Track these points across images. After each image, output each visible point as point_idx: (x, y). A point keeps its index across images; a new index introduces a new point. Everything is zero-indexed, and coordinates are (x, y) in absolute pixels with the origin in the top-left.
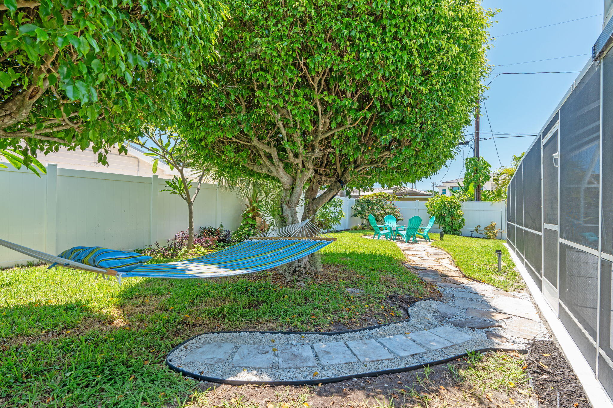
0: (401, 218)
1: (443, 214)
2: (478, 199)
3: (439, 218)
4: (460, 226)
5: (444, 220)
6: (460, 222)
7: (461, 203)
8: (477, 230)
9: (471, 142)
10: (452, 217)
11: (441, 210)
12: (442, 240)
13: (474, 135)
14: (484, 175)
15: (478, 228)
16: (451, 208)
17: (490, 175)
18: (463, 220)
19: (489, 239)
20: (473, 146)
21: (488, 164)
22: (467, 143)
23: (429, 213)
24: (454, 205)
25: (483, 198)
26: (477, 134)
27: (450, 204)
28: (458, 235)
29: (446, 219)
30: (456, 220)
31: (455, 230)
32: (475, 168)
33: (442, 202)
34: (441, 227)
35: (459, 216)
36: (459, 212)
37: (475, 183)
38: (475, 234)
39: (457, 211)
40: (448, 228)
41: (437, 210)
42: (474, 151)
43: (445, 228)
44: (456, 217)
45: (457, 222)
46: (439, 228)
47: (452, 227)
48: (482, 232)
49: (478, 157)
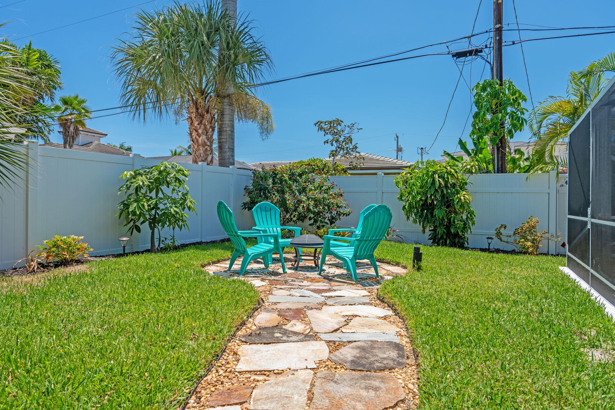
0: (347, 211)
1: (429, 201)
2: (501, 169)
3: (422, 210)
4: (465, 227)
5: (432, 214)
6: (464, 217)
7: (466, 176)
8: (499, 234)
9: (487, 50)
10: (448, 207)
11: (425, 194)
12: (419, 269)
13: (492, 34)
14: (512, 117)
15: (502, 230)
16: (446, 186)
17: (526, 116)
18: (471, 213)
19: (525, 253)
20: (491, 58)
21: (520, 94)
22: (477, 52)
23: (401, 198)
24: (451, 181)
25: (509, 166)
26: (499, 31)
27: (443, 178)
28: (462, 246)
29: (436, 212)
30: (456, 213)
31: (456, 235)
32: (494, 102)
33: (427, 174)
34: (427, 230)
35: (462, 206)
36: (463, 196)
37: (495, 134)
38: (496, 244)
39: (458, 193)
40: (441, 231)
41: (418, 193)
42: (492, 69)
43: (435, 230)
44: (457, 207)
45: (459, 217)
46: (424, 232)
47: (448, 228)
48: (510, 240)
49: (501, 80)
